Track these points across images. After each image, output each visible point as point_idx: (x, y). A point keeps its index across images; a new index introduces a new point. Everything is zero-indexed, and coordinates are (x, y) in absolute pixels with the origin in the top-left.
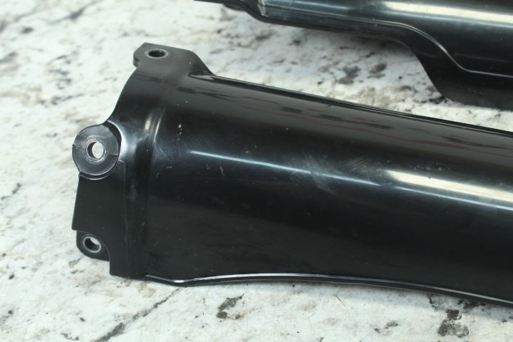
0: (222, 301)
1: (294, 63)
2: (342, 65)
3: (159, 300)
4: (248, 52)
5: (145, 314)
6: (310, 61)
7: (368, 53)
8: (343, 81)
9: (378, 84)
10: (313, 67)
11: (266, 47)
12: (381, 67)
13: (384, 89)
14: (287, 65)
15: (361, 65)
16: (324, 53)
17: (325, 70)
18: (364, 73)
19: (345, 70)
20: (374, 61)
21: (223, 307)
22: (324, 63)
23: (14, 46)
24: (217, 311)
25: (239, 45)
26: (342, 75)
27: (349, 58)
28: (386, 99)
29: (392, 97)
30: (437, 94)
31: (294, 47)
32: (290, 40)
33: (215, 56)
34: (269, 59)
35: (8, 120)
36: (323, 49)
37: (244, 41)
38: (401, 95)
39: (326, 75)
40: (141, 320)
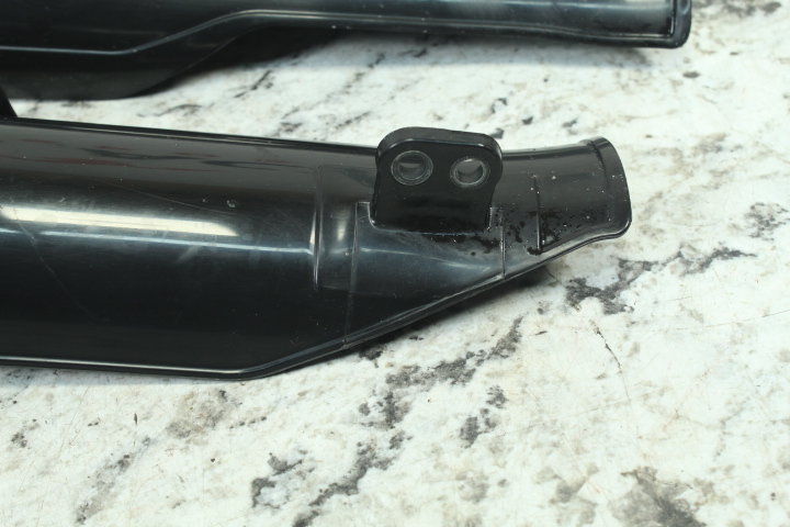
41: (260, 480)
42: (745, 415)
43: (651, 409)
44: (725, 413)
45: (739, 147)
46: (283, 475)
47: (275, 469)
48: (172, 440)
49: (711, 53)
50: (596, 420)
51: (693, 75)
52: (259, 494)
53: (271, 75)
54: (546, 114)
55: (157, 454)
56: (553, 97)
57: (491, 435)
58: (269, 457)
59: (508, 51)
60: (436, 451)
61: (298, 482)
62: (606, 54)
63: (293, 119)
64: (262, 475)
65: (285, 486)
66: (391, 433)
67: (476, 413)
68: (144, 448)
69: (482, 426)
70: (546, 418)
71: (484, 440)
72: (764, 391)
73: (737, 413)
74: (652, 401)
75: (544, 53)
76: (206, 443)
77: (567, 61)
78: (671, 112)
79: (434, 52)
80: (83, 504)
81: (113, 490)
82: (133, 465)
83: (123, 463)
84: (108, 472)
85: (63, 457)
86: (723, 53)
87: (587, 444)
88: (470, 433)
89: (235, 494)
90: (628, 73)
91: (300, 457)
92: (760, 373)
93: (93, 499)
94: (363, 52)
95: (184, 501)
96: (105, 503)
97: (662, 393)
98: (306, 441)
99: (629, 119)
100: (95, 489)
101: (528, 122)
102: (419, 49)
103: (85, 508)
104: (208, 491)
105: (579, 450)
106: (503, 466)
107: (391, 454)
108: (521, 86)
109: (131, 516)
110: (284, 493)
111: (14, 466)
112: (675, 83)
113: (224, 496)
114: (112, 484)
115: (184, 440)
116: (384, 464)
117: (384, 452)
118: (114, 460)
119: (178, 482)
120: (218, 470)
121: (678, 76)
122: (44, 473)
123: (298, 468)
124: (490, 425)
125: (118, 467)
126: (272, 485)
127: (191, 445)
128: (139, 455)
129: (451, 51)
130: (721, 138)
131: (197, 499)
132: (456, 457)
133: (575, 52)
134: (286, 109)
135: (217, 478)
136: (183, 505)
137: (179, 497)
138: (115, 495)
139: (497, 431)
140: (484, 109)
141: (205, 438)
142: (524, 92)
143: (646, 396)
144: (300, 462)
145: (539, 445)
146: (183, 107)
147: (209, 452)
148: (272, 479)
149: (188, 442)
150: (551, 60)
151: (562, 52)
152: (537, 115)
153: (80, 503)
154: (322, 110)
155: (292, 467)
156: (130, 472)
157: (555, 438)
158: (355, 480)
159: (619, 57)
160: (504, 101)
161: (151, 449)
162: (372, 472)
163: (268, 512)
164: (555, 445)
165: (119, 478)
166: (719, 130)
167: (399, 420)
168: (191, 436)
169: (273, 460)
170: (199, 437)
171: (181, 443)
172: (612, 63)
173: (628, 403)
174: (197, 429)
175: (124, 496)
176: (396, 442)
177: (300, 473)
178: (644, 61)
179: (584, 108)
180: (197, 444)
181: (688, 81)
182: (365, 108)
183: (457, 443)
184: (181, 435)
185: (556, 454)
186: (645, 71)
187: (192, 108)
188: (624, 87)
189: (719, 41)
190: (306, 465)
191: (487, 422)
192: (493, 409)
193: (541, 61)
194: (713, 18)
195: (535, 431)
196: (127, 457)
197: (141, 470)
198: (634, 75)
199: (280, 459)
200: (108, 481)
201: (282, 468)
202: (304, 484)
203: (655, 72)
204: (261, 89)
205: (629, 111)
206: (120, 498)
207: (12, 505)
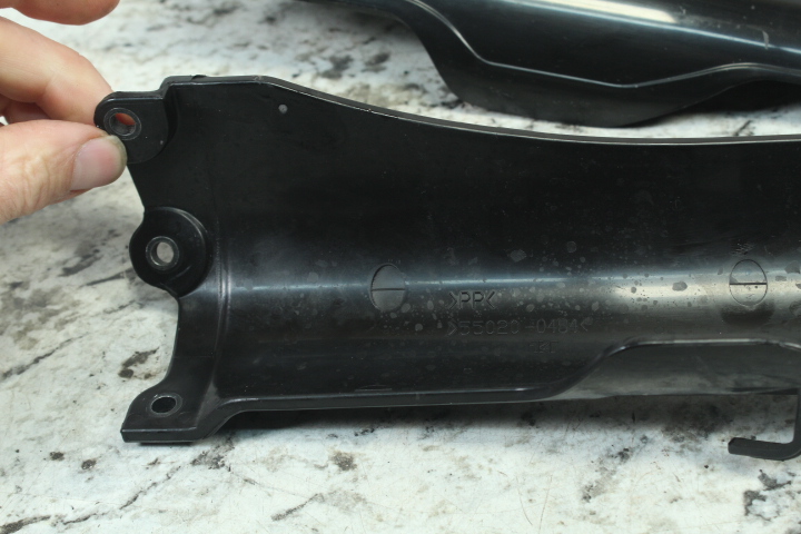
0: (128, 355)
1: (263, 48)
2: (329, 53)
3: (40, 352)
4: (201, 31)
5: (21, 370)
6: (285, 46)
7: (366, 38)
8: (328, 75)
9: (375, 81)
10: (289, 54)
11: (226, 25)
12: (382, 58)
13: (383, 87)
14: (253, 50)
15: (355, 54)
16: (306, 36)
17: (305, 58)
18: (357, 65)
19: (332, 59)
20: (374, 49)
21: (129, 362)
22: (304, 49)
24: (120, 369)
25: (189, 20)
26: (326, 66)
27: (340, 45)
28: (384, 99)
29: (392, 97)
30: (452, 97)
31: (265, 27)
32: (261, 16)
33: (154, 34)
34: (230, 41)
36: (305, 31)
37: (197, 16)
38: (404, 95)
39: (305, 66)
40: (16, 378)
41: (752, 492)
46: (773, 492)
47: (766, 485)
48: (668, 443)
52: (750, 504)
53: (752, 125)
55: (655, 452)
58: (759, 474)
61: (787, 500)
64: (753, 488)
65: (775, 502)
68: (642, 445)
76: (699, 450)
80: (588, 485)
81: (614, 477)
82: (632, 459)
83: (623, 455)
84: (609, 461)
89: (728, 501)
91: (789, 478)
93: (597, 482)
95: (681, 498)
96: (608, 487)
100: (598, 473)
103: (590, 488)
104: (703, 493)
109: (632, 502)
110: (774, 508)
113: (718, 500)
114: (614, 472)
115: (679, 444)
118: (615, 451)
119: (675, 480)
120: (712, 476)
122: (553, 451)
123: (787, 488)
125: (619, 458)
126: (763, 499)
127: (685, 450)
128: (637, 451)
131: (693, 499)
135: (711, 483)
136: (680, 501)
137: (675, 494)
138: (617, 482)
141: (699, 446)
144: (789, 483)
147: (703, 459)
148: (763, 493)
149: (683, 446)
153: (585, 483)
155: (781, 486)
156: (630, 464)
161: (649, 447)
163: (760, 523)
165: (620, 467)
168: (685, 442)
169: (764, 477)
170: (692, 444)
171: (676, 446)
175: (625, 484)
177: (789, 493)
180: (691, 449)
184: (677, 440)
190: (795, 487)
196: (627, 450)
197: (640, 463)
199: (770, 476)
200: (610, 468)
201: (772, 485)
202: (794, 503)
206: (622, 485)
207: (524, 474)
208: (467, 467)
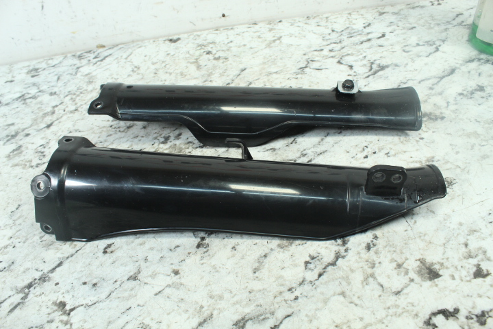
0: (105, 246)
1: (142, 137)
2: (163, 135)
3: (78, 249)
4: (123, 134)
5: (72, 256)
6: (149, 135)
7: (174, 129)
8: (163, 143)
9: (178, 142)
10: (151, 137)
11: (131, 131)
12: (180, 135)
13: (180, 144)
14: (139, 138)
15: (171, 135)
16: (156, 131)
17: (156, 138)
18: (172, 138)
19: (164, 137)
20: (177, 132)
21: (106, 248)
22: (155, 135)
23: (21, 143)
24: (103, 251)
25: (120, 131)
26: (163, 140)
27: (166, 132)
28: (181, 149)
29: (183, 147)
30: (201, 145)
31: (143, 130)
32: (141, 127)
33: (109, 137)
34: (132, 136)
35: (16, 176)
36: (155, 129)
37: (122, 130)
38: (187, 146)
39: (156, 141)
40: (70, 259)
41: (307, 262)
42: (451, 242)
43: (422, 240)
44: (444, 242)
45: (439, 160)
46: (313, 260)
47: (311, 258)
48: (279, 249)
49: (427, 132)
50: (406, 244)
51: (422, 139)
52: (307, 266)
53: (296, 140)
54: (380, 151)
55: (275, 254)
56: (381, 145)
57: (375, 248)
59: (366, 132)
60: (359, 253)
61: (318, 262)
62: (395, 132)
63: (304, 152)
64: (307, 260)
65: (314, 264)
66: (344, 248)
67: (369, 242)
68: (271, 252)
69: (372, 246)
70: (391, 243)
71: (373, 250)
72: (455, 235)
73: (448, 242)
74: (422, 238)
75: (377, 132)
76: (289, 250)
77: (384, 135)
78: (417, 150)
79: (343, 132)
81: (263, 264)
83: (265, 256)
84: (261, 259)
85: (248, 254)
86: (430, 132)
87: (404, 251)
88: (368, 248)
89: (300, 266)
90: (402, 138)
91: (318, 255)
92: (454, 229)
93: (258, 266)
94: (323, 133)
96: (261, 268)
97: (425, 235)
98: (319, 250)
99: (405, 152)
100: (258, 264)
101: (375, 153)
102: (339, 131)
103: (255, 269)
104: (291, 265)
105: (402, 253)
106: (379, 258)
107: (345, 254)
108: (371, 142)
109: (269, 272)
110: (314, 266)
111: (233, 256)
112: (417, 141)
113: (296, 266)
114: (263, 262)
116: (343, 257)
117: (343, 253)
118: (263, 255)
119: (282, 262)
120: (294, 258)
121: (418, 139)
122: (242, 258)
123: (318, 258)
124: (374, 245)
126: (310, 263)
128: (270, 254)
129: (350, 131)
130: (433, 157)
131: (288, 267)
132: (365, 255)
133: (386, 132)
134: (302, 150)
135: (294, 261)
136: (284, 269)
137: (283, 266)
138: (264, 266)
139: (377, 247)
140: (361, 149)
142: (372, 144)
143: (420, 237)
145: (389, 251)
146: (271, 149)
147: (290, 253)
148: (310, 261)
150: (379, 134)
151: (382, 132)
152: (377, 151)
153: (254, 267)
154: (312, 150)
155: (316, 258)
156: (268, 258)
157: (394, 249)
158: (335, 262)
159: (399, 133)
160: (367, 147)
161: (273, 252)
162: (340, 259)
163: (310, 271)
164: (394, 251)
165: (265, 260)
166: (432, 155)
167: (346, 244)
169: (310, 256)
170: (287, 248)
171: (282, 250)
172: (397, 135)
173: (415, 238)
174: (286, 246)
175: (267, 266)
176: (346, 250)
177: (318, 260)
178: (407, 134)
179: (391, 149)
181: (421, 141)
182: (326, 149)
183: (364, 251)
184: (282, 248)
185: (395, 254)
186: (408, 138)
187: (274, 149)
188: (402, 142)
189: (428, 128)
190: (320, 257)
191: (373, 244)
192: (374, 240)
193: (376, 135)
194: (426, 121)
195: (388, 247)
196: (266, 254)
197: (271, 258)
198: (405, 139)
199: (312, 255)
200: (261, 261)
201: (313, 258)
202: (320, 263)
203: (411, 138)
204: (293, 144)
205: (404, 150)
206: (266, 266)
207: (234, 268)
208: (216, 268)
